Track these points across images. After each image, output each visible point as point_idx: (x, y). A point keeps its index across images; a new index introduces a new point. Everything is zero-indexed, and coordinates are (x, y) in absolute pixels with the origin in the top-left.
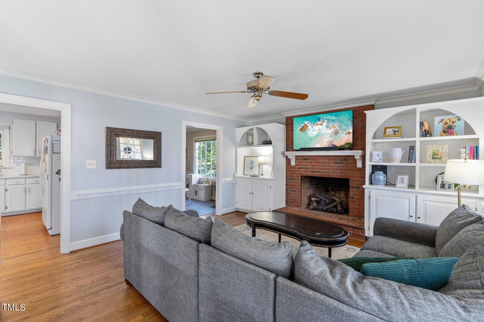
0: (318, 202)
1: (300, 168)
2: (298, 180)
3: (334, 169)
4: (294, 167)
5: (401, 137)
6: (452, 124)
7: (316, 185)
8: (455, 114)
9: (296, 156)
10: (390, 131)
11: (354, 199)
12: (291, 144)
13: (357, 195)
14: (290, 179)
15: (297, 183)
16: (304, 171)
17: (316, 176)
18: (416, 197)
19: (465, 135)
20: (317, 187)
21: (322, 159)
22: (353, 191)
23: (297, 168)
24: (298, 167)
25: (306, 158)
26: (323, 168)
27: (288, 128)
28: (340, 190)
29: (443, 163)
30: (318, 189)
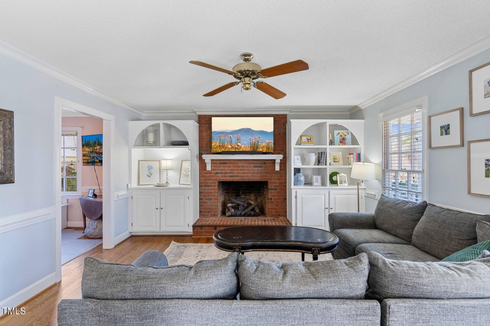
0: (236, 207)
1: (217, 173)
2: (215, 186)
3: (253, 173)
4: (210, 172)
5: (313, 144)
6: (344, 137)
7: (226, 190)
8: (348, 130)
9: (212, 160)
10: (304, 139)
11: (273, 200)
12: (205, 146)
13: (275, 196)
14: (205, 186)
15: (214, 189)
16: (222, 176)
17: (235, 181)
18: (329, 192)
19: (352, 145)
20: (227, 193)
21: (241, 163)
22: (271, 193)
23: (214, 174)
24: (215, 172)
25: (224, 162)
26: (242, 172)
27: (202, 128)
28: (250, 193)
29: (340, 165)
30: (228, 194)
